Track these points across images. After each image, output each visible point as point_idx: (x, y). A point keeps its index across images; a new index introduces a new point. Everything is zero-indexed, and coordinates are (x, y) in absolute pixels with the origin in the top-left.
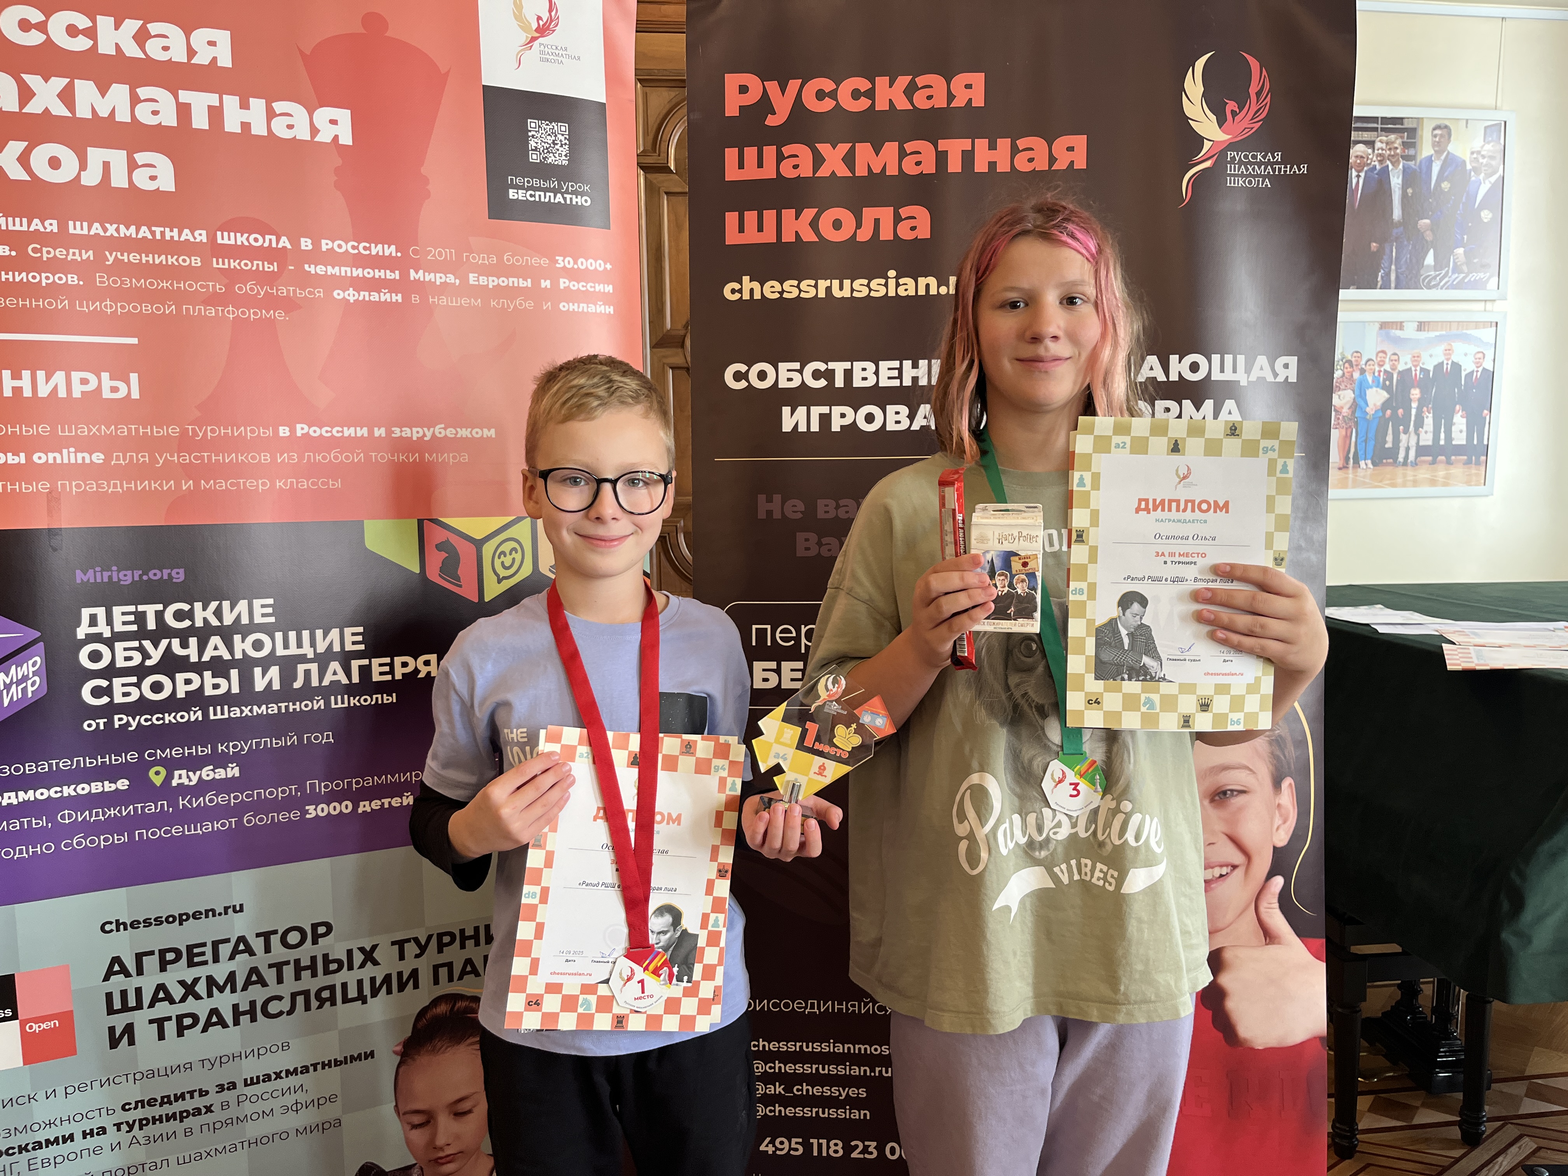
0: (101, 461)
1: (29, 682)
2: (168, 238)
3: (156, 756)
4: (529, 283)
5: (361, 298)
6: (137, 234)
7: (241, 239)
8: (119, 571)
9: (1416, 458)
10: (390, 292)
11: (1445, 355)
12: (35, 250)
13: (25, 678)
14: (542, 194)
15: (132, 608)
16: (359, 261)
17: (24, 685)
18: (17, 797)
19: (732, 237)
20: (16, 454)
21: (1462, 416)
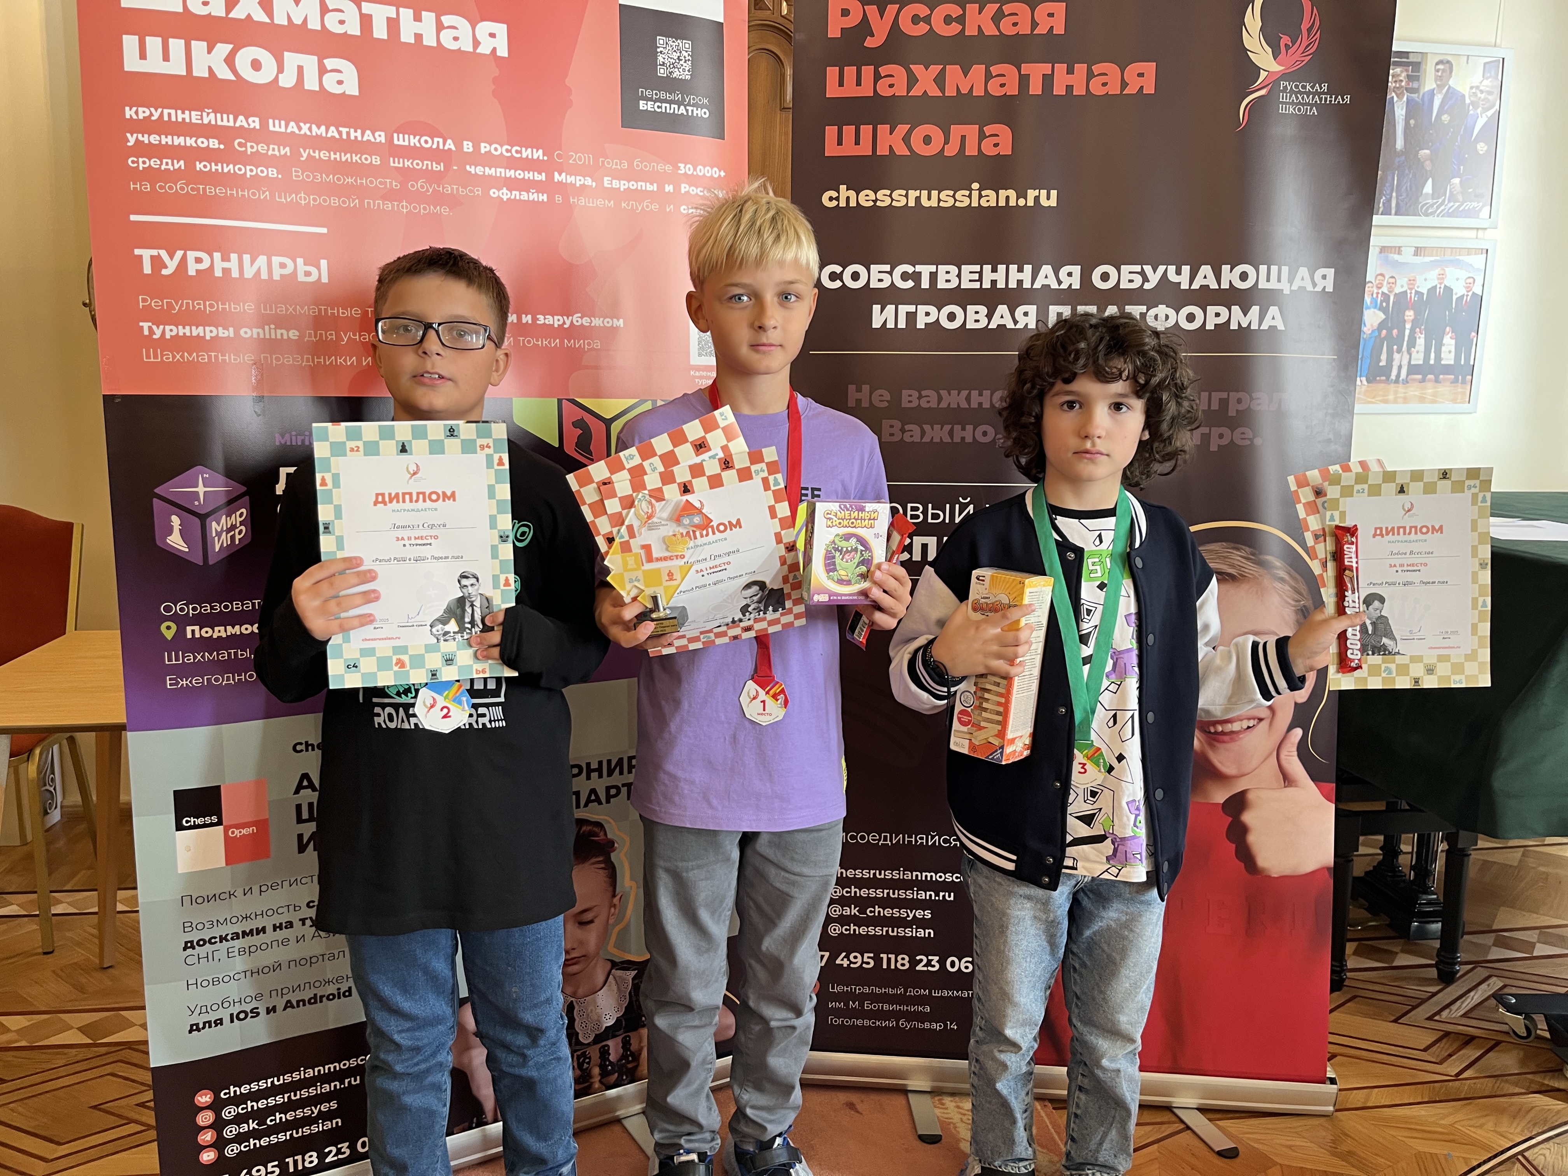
0: (296, 338)
1: (237, 531)
4: (655, 187)
5: (513, 197)
6: (327, 133)
7: (414, 141)
9: (1407, 376)
10: (538, 192)
11: (1438, 279)
12: (240, 144)
13: (233, 528)
14: (668, 105)
16: (512, 163)
17: (232, 533)
18: (226, 631)
19: (831, 149)
20: (226, 328)
21: (1451, 338)
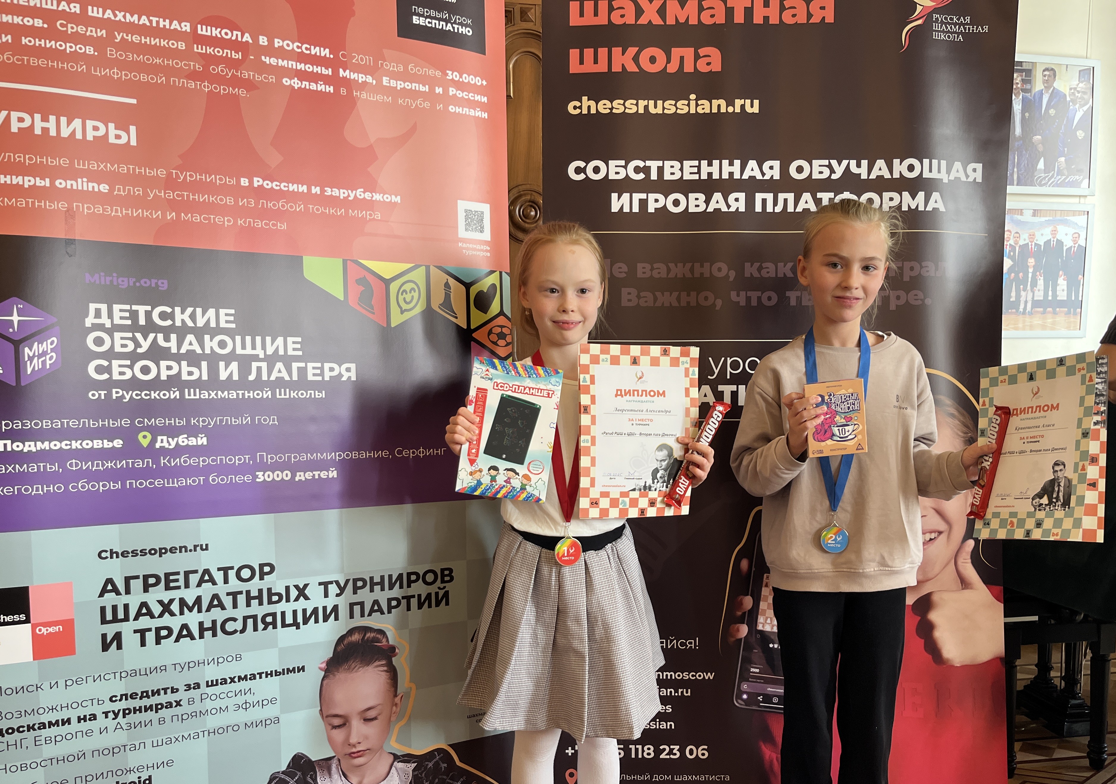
0: (107, 191)
1: (48, 357)
2: (161, 26)
3: (144, 424)
4: (426, 89)
5: (303, 86)
6: (139, 21)
7: (216, 32)
8: (118, 278)
9: (1032, 309)
10: (325, 84)
11: (1052, 234)
12: (62, 25)
13: (44, 353)
14: (437, 22)
15: (128, 307)
16: (302, 58)
17: (44, 358)
18: (35, 446)
19: (574, 67)
20: (43, 179)
21: (1064, 279)
